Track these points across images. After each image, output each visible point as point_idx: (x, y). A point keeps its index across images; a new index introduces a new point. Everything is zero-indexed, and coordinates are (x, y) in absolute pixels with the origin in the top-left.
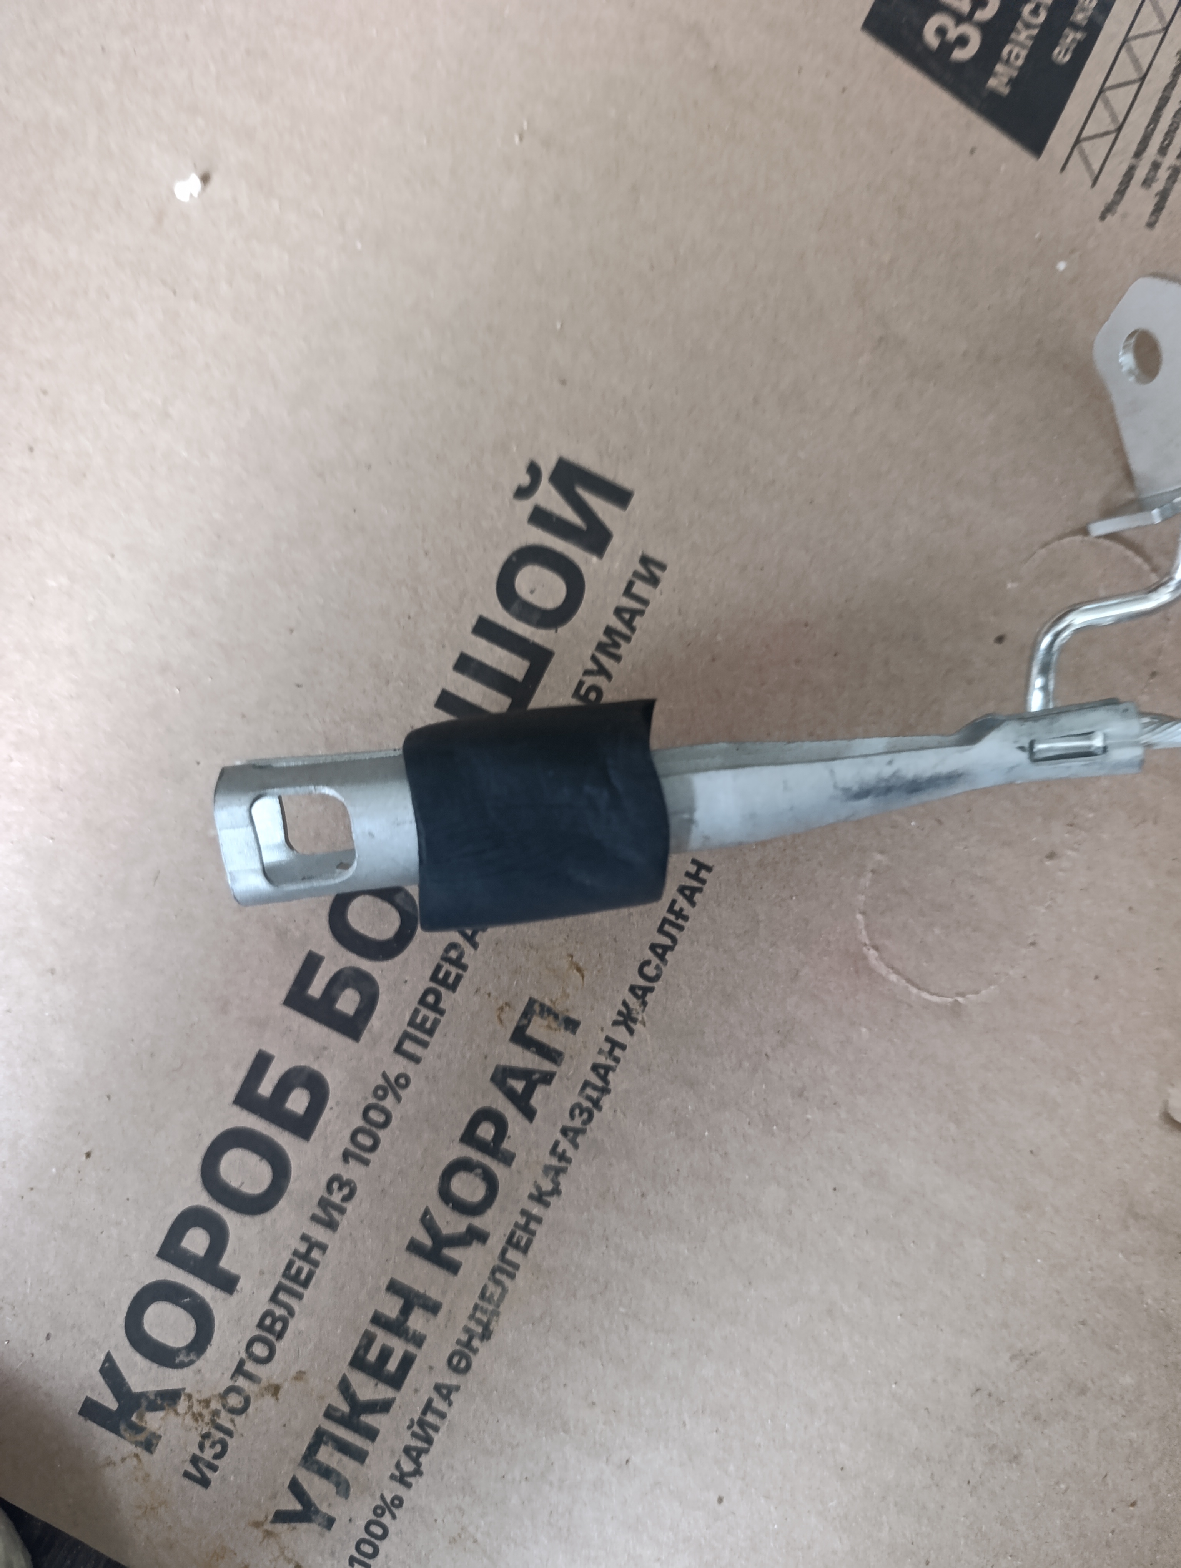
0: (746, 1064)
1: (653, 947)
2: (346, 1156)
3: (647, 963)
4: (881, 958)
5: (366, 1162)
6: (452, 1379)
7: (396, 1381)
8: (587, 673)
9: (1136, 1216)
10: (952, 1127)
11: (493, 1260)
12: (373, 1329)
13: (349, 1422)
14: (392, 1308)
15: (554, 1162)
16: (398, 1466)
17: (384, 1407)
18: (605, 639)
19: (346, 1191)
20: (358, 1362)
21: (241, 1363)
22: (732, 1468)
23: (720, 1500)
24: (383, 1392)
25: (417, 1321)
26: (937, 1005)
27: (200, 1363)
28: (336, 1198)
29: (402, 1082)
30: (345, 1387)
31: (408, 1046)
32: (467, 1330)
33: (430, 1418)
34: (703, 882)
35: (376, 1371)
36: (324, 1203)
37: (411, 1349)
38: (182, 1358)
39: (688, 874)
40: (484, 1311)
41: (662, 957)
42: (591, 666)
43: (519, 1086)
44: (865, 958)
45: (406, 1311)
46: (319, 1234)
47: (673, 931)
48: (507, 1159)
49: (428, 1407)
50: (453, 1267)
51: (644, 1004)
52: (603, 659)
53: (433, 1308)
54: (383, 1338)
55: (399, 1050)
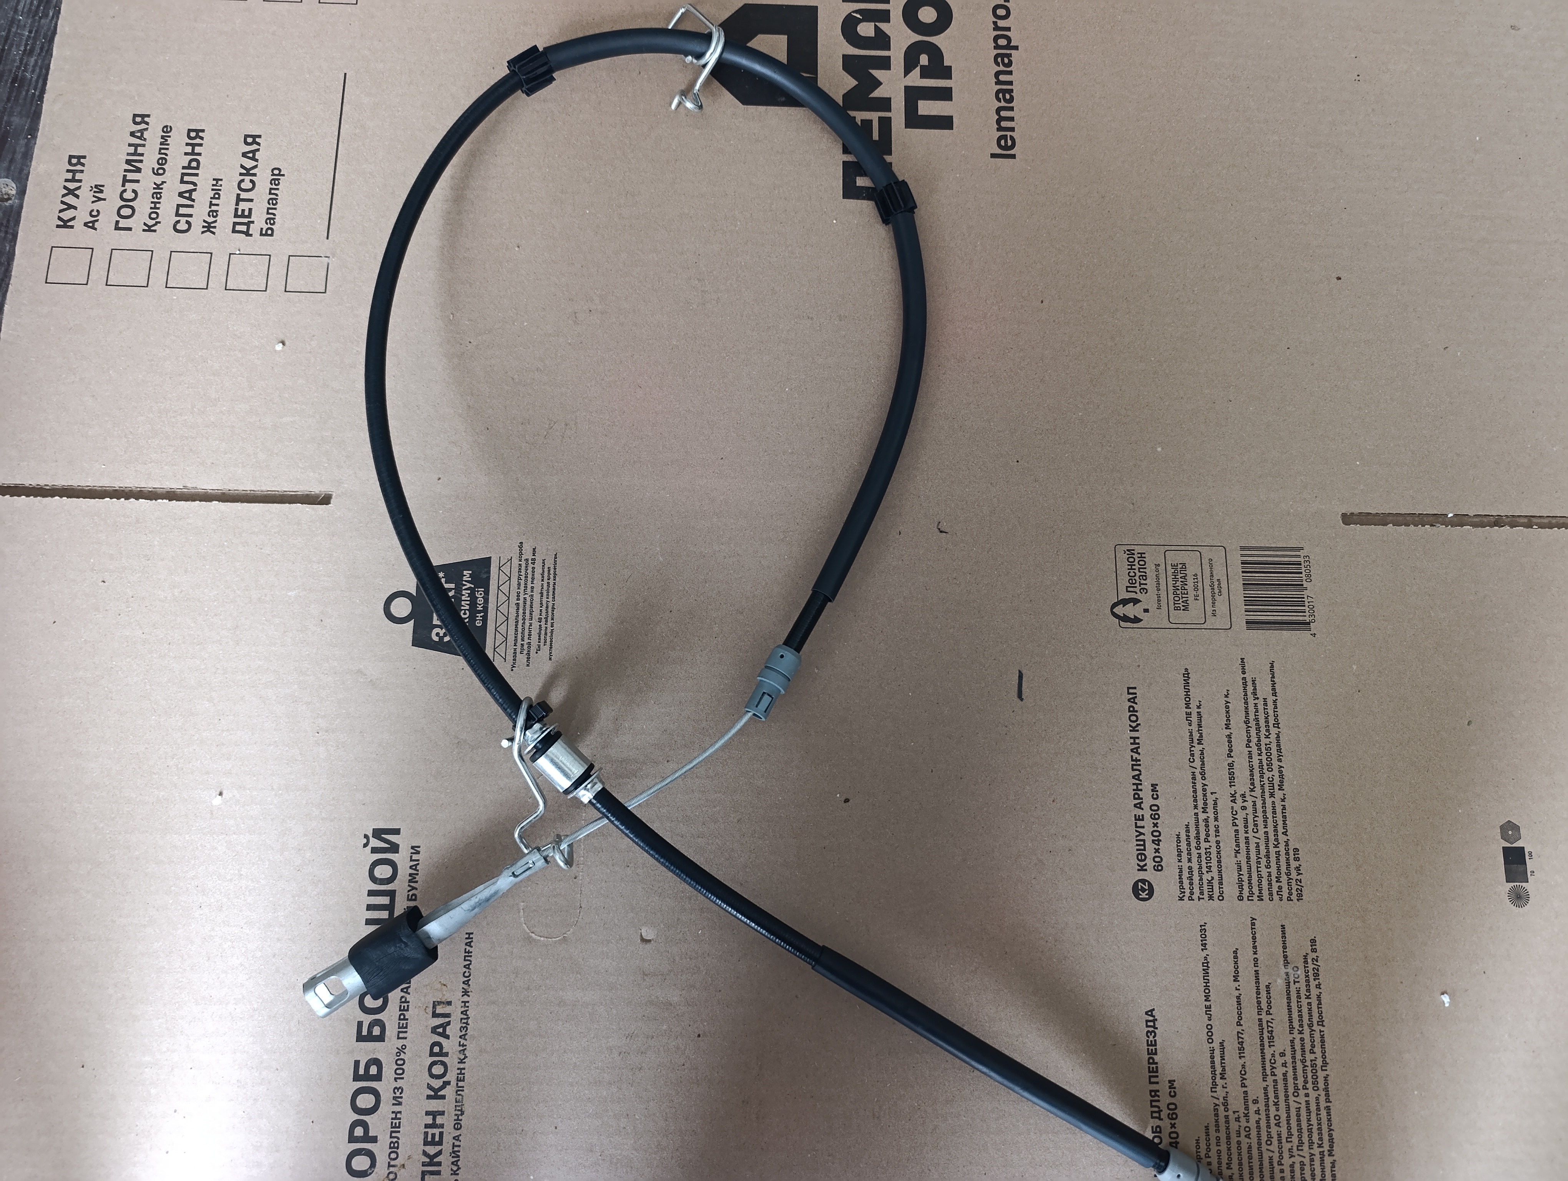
0: (508, 988)
1: (465, 967)
2: (396, 1079)
3: (465, 972)
4: (536, 935)
5: (403, 1078)
6: (458, 1133)
7: (440, 1143)
8: (409, 891)
9: (646, 975)
10: (579, 976)
11: (455, 1089)
12: (426, 1130)
13: (430, 1164)
14: (429, 1120)
15: (461, 1048)
16: (452, 1170)
17: (439, 1153)
18: (410, 878)
19: (400, 1090)
20: (426, 1143)
21: (389, 1163)
22: (555, 1116)
23: (556, 1128)
24: (438, 1148)
25: (439, 1120)
26: (559, 940)
27: (376, 1170)
28: (398, 1094)
29: (404, 1047)
30: (425, 1153)
31: (401, 1035)
32: (456, 1115)
33: (456, 1149)
34: (472, 938)
35: (433, 1143)
36: (395, 1098)
37: (441, 1130)
38: (370, 1171)
39: (466, 938)
40: (459, 1106)
41: (469, 968)
42: (409, 888)
43: (441, 1030)
44: (531, 937)
45: (434, 1119)
46: (397, 1108)
47: (469, 958)
48: (446, 1055)
49: (454, 1146)
50: (443, 1097)
51: (469, 985)
52: (412, 884)
53: (442, 1113)
54: (431, 1131)
55: (399, 1038)
